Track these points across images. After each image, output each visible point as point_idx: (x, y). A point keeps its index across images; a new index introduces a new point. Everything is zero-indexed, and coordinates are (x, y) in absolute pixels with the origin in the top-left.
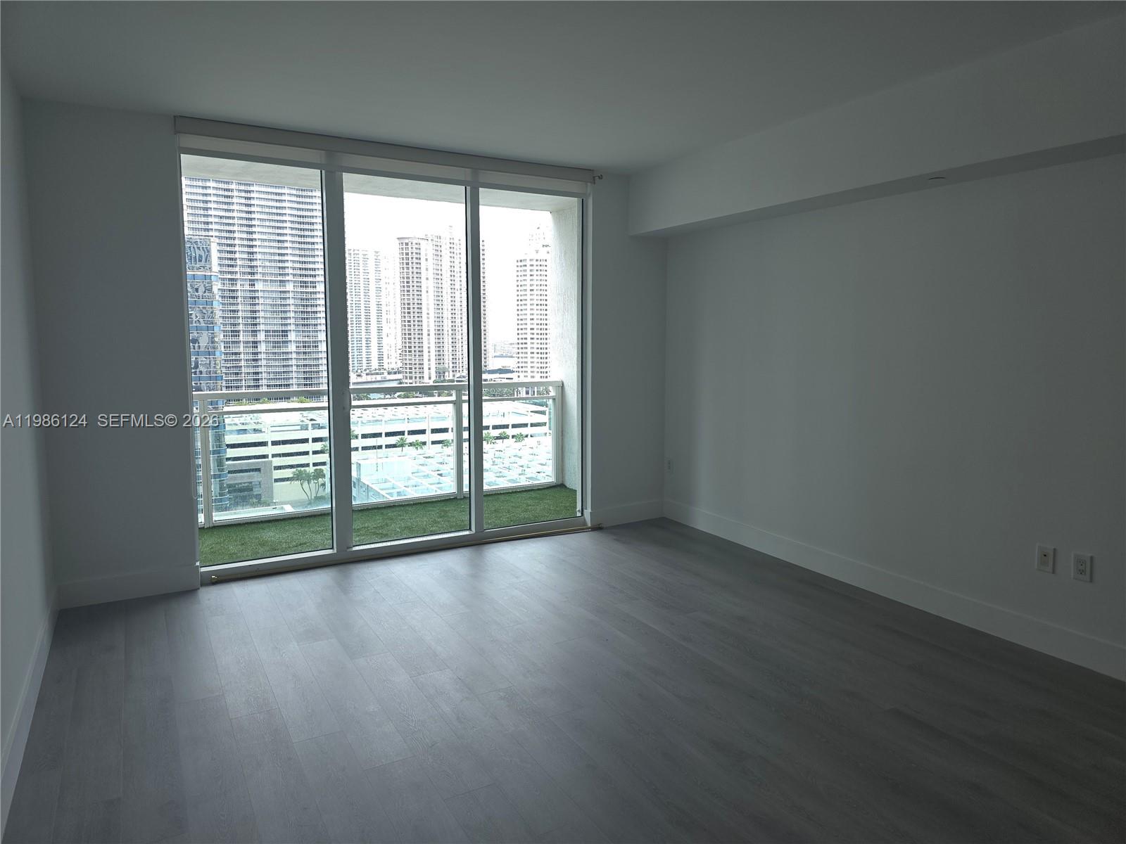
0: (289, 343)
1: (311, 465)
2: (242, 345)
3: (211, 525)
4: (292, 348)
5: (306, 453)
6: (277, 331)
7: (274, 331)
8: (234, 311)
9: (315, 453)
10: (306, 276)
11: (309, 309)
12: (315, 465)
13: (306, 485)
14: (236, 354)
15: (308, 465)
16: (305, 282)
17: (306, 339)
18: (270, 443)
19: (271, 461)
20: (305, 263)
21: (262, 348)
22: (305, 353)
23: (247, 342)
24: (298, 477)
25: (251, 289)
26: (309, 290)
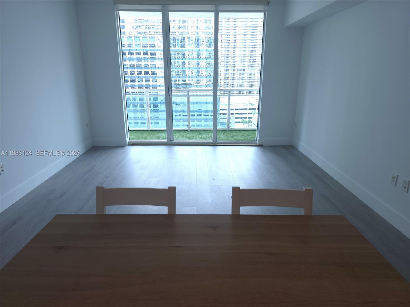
0: (245, 73)
1: (248, 118)
2: (229, 74)
3: (150, 130)
4: (246, 75)
5: (246, 114)
6: (241, 69)
7: (240, 69)
8: (228, 62)
9: (249, 114)
10: (253, 48)
11: (253, 61)
12: (249, 118)
13: (245, 124)
14: (227, 77)
15: (246, 118)
16: (253, 50)
17: (251, 72)
18: (235, 109)
19: (235, 116)
20: (253, 43)
21: (236, 75)
22: (250, 77)
23: (231, 73)
24: (243, 122)
25: (234, 54)
26: (254, 53)
